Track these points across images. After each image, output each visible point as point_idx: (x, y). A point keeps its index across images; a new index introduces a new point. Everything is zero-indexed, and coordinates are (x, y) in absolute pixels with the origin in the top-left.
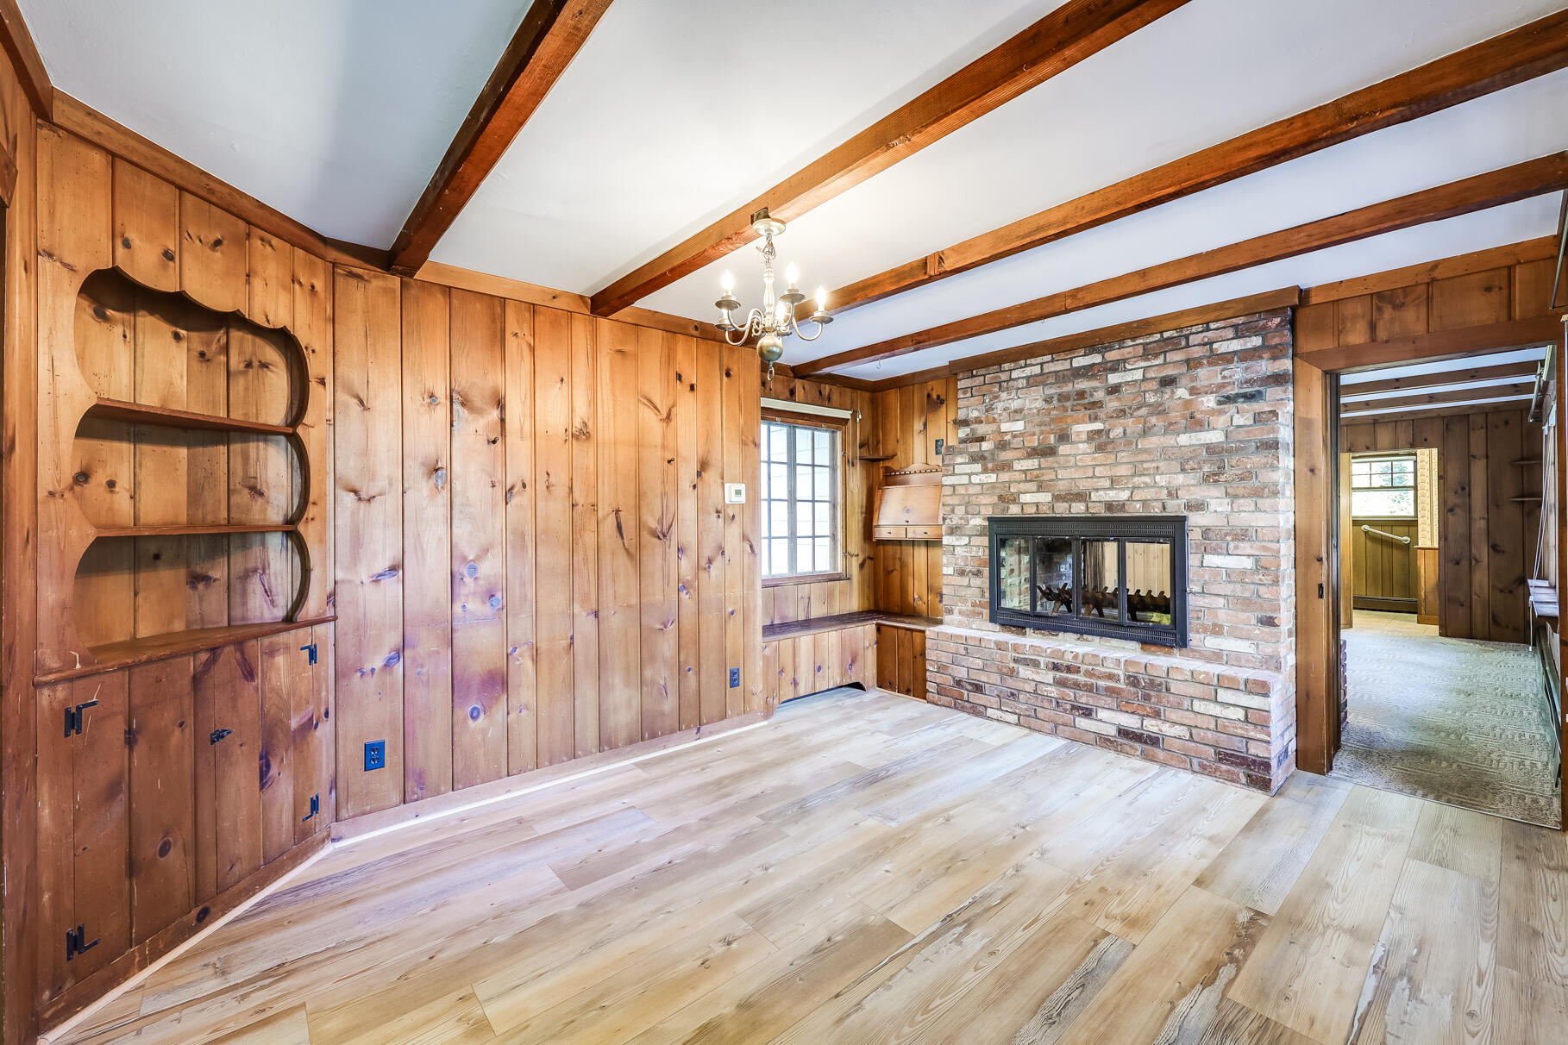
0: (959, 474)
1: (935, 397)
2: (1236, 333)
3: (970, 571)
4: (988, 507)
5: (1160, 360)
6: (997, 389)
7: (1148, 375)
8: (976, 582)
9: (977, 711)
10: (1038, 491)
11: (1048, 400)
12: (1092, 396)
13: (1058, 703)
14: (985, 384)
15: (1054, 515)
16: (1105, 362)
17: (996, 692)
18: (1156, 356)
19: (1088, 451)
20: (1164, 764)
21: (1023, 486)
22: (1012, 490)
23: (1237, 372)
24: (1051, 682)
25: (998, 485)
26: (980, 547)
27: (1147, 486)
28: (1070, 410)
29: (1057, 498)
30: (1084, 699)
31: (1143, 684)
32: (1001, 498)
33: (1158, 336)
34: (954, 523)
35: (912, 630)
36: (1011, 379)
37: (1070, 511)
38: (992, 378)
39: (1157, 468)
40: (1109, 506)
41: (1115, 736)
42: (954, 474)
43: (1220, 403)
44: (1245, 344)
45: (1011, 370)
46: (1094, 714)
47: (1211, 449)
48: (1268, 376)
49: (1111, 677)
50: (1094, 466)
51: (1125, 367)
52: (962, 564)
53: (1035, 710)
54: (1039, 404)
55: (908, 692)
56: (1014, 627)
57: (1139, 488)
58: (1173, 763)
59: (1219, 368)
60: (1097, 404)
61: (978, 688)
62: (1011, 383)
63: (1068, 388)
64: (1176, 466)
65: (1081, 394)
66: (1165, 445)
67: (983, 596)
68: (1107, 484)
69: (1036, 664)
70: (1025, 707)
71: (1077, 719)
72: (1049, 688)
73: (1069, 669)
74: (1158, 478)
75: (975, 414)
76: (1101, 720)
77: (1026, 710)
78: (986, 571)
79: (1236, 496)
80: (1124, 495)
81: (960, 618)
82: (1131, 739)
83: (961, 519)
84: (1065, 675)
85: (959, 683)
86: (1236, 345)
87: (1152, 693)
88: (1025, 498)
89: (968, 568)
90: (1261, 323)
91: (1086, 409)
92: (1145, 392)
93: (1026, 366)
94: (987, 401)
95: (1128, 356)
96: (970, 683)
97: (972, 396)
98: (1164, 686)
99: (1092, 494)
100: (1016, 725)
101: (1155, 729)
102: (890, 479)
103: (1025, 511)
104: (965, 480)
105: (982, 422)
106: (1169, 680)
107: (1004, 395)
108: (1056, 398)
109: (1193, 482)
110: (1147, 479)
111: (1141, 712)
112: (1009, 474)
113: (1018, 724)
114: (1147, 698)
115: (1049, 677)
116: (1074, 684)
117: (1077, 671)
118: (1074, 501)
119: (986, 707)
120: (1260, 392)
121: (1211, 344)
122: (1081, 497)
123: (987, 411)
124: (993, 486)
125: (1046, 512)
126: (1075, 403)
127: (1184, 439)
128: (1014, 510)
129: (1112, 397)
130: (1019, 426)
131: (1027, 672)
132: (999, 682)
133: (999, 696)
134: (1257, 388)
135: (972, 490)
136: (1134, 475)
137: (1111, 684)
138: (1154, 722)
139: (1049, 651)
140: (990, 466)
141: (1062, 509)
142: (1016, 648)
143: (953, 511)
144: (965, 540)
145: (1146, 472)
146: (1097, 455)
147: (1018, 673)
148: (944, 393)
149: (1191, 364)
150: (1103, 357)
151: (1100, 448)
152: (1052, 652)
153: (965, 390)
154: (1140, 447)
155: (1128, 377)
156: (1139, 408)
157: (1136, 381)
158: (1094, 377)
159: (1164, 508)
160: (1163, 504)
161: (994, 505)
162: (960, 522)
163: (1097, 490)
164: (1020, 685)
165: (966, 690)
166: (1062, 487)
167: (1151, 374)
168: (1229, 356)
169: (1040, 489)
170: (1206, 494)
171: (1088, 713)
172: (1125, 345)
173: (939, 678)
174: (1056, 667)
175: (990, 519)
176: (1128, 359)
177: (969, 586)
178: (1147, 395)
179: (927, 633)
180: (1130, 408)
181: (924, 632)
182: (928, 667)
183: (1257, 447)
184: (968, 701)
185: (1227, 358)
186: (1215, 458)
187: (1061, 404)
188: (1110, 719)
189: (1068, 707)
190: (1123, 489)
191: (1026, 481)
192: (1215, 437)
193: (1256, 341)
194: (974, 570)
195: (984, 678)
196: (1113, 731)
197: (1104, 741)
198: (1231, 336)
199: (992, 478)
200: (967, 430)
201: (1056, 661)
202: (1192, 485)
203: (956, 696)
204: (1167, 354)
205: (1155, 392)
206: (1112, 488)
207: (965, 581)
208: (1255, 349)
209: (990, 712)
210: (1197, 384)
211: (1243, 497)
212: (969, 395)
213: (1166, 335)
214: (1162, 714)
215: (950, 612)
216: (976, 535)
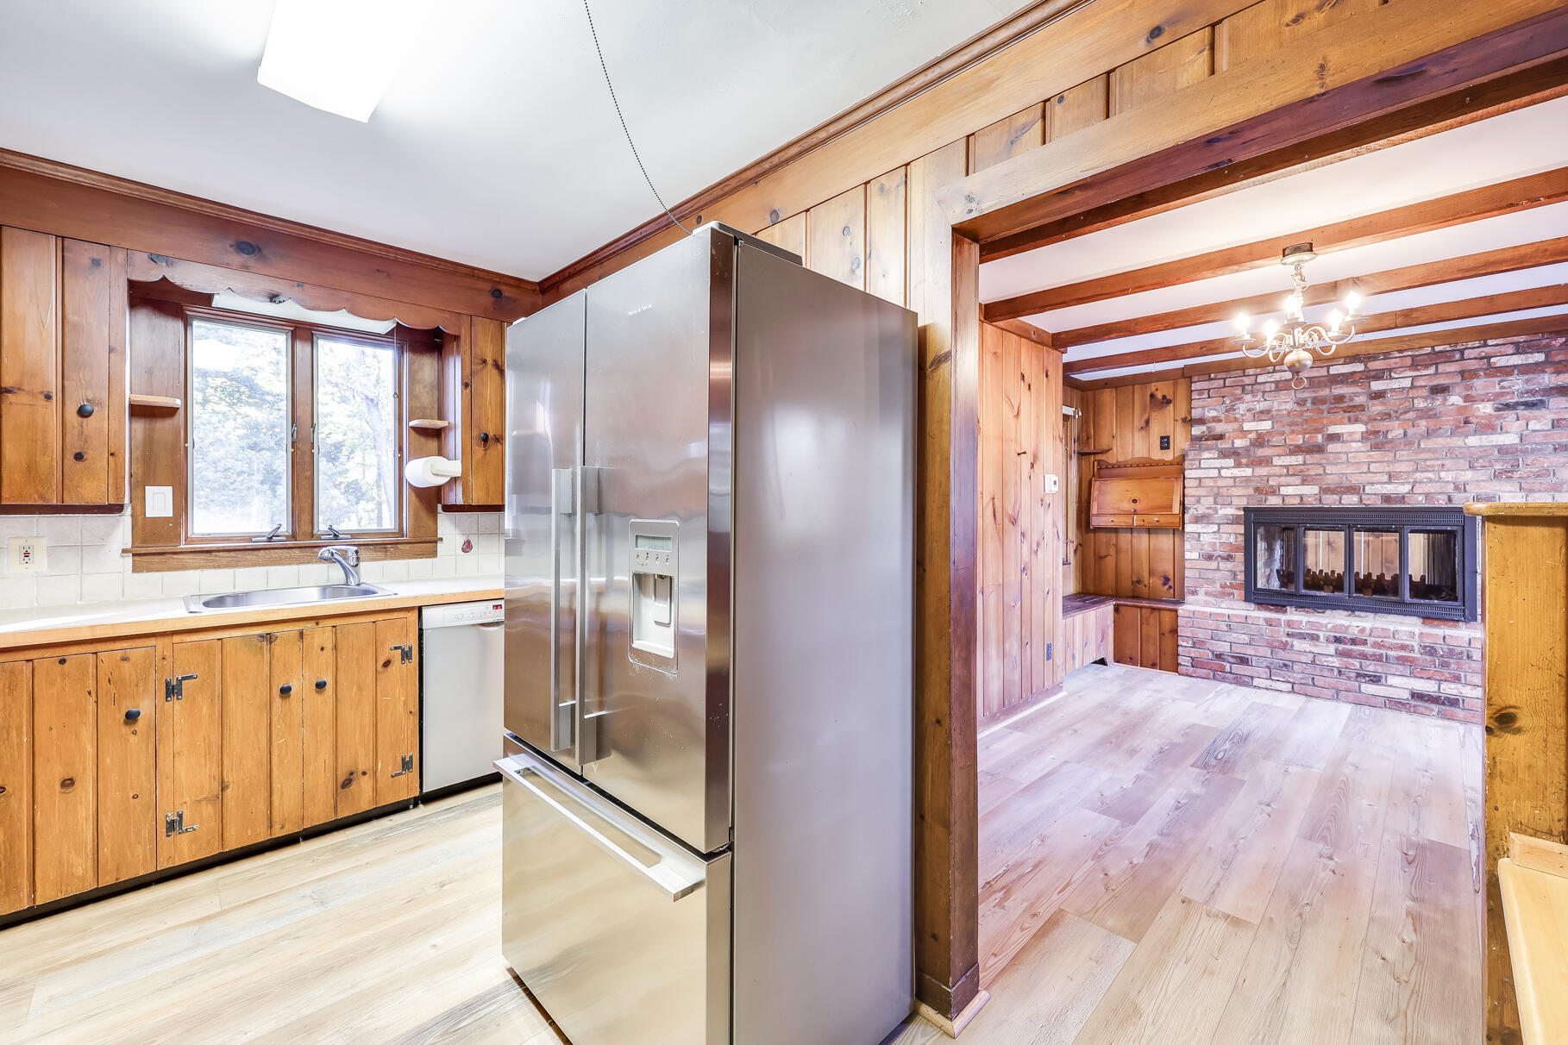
0: (1205, 468)
1: (1159, 396)
2: (1517, 349)
3: (1220, 556)
4: (1242, 498)
5: (1432, 370)
6: (1239, 392)
7: (1417, 384)
8: (1229, 565)
9: (1239, 681)
10: (1302, 484)
11: (1301, 403)
12: (1352, 400)
13: (1340, 671)
14: (1225, 386)
15: (1321, 506)
16: (1367, 370)
17: (1265, 664)
18: (1427, 367)
19: (1363, 449)
20: (1464, 722)
21: (1283, 480)
22: (1271, 483)
23: (1517, 383)
24: (1333, 653)
25: (1253, 479)
26: (1234, 535)
27: (1431, 480)
28: (1326, 413)
29: (1325, 491)
30: (1371, 667)
31: (1441, 653)
32: (1257, 490)
33: (1429, 350)
34: (1200, 512)
35: (1160, 609)
36: (1256, 383)
37: (1340, 503)
38: (1234, 382)
39: (1443, 465)
40: (1387, 498)
41: (1407, 699)
42: (1200, 468)
43: (1498, 409)
44: (1527, 359)
45: (1257, 375)
46: (1383, 681)
47: (1503, 450)
48: (1551, 388)
49: (1403, 647)
50: (1369, 464)
51: (1391, 376)
52: (1210, 549)
53: (1313, 678)
54: (1290, 406)
55: (1153, 666)
56: (1272, 605)
57: (1420, 482)
58: (1474, 720)
59: (1497, 380)
60: (1361, 408)
61: (1243, 661)
62: (1256, 387)
63: (1325, 392)
64: (1464, 464)
65: (1340, 398)
66: (1451, 445)
67: (1235, 578)
68: (1385, 478)
69: (1315, 638)
70: (1301, 676)
71: (1363, 686)
72: (1330, 659)
73: (1354, 642)
74: (1443, 474)
75: (1213, 413)
76: (1391, 686)
77: (1302, 679)
78: (1240, 556)
79: (1532, 491)
80: (1404, 489)
81: (1207, 598)
82: (1427, 701)
83: (1208, 508)
84: (1349, 647)
85: (1219, 656)
86: (1517, 360)
87: (1451, 661)
88: (1284, 491)
89: (1216, 554)
90: (1544, 342)
91: (1345, 412)
92: (1413, 398)
93: (1274, 371)
94: (1228, 402)
95: (1394, 366)
96: (1233, 657)
97: (1209, 397)
98: (1465, 654)
99: (1367, 488)
100: (1290, 692)
101: (1455, 692)
102: (1103, 472)
103: (1287, 502)
104: (1215, 473)
105: (1221, 421)
106: (1471, 649)
107: (1248, 397)
108: (1309, 401)
109: (1483, 478)
110: (1430, 475)
111: (1438, 678)
112: (1267, 468)
113: (1293, 691)
114: (1445, 665)
115: (1331, 648)
116: (1360, 655)
117: (1365, 642)
118: (1345, 493)
119: (1252, 678)
120: (1542, 402)
121: (1489, 358)
122: (1352, 490)
123: (1227, 411)
124: (1247, 479)
125: (1312, 503)
126: (1332, 406)
127: (1473, 441)
128: (1274, 501)
129: (1375, 402)
130: (1266, 425)
131: (1303, 645)
132: (1269, 655)
133: (1268, 667)
134: (1539, 398)
135: (1221, 483)
136: (1417, 470)
137: (1402, 653)
138: (1453, 686)
139: (1330, 626)
140: (1244, 461)
141: (1330, 501)
142: (1289, 624)
143: (1198, 501)
144: (1215, 528)
145: (1429, 469)
146: (1372, 453)
147: (1292, 646)
148: (1172, 394)
149: (1466, 375)
150: (1366, 366)
151: (1376, 447)
152: (1333, 627)
153: (1201, 391)
154: (1422, 446)
155: (1395, 384)
156: (1406, 413)
157: (1404, 388)
158: (1355, 383)
159: (1450, 500)
160: (1449, 497)
161: (1249, 496)
162: (1207, 511)
163: (1373, 484)
164: (1295, 657)
165: (1229, 662)
166: (1331, 480)
167: (1421, 382)
168: (1508, 369)
169: (1304, 482)
170: (1498, 488)
171: (1376, 680)
172: (1391, 356)
173: (1194, 653)
174: (1338, 640)
175: (1245, 509)
176: (1394, 368)
177: (1218, 569)
178: (1415, 401)
179: (1180, 612)
180: (1396, 412)
181: (1176, 611)
182: (1180, 642)
183: (1555, 449)
184: (1230, 673)
185: (1507, 371)
186: (1508, 457)
187: (1315, 407)
188: (1400, 685)
189: (1353, 675)
190: (1403, 484)
191: (1288, 475)
192: (1510, 439)
193: (1540, 357)
194: (1224, 554)
195: (1250, 651)
196: (1406, 695)
197: (1395, 704)
198: (1511, 352)
199: (1248, 472)
200: (1203, 428)
201: (1338, 635)
202: (1483, 481)
203: (1216, 668)
204: (1439, 366)
205: (1426, 398)
206: (1390, 482)
207: (1213, 565)
208: (1537, 364)
209: (1256, 682)
210: (1473, 393)
211: (1540, 491)
212: (1206, 396)
213: (1437, 349)
214: (1463, 679)
215: (1194, 593)
216: (1227, 523)
